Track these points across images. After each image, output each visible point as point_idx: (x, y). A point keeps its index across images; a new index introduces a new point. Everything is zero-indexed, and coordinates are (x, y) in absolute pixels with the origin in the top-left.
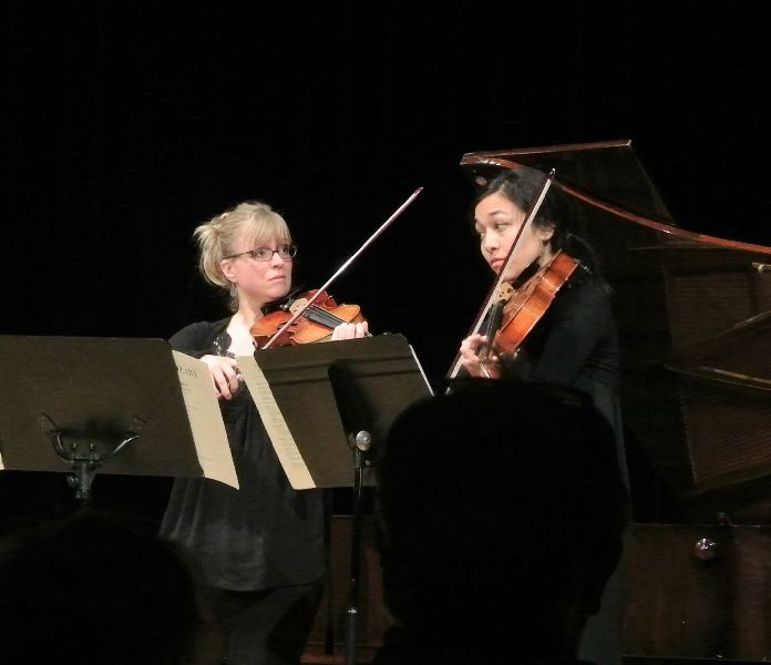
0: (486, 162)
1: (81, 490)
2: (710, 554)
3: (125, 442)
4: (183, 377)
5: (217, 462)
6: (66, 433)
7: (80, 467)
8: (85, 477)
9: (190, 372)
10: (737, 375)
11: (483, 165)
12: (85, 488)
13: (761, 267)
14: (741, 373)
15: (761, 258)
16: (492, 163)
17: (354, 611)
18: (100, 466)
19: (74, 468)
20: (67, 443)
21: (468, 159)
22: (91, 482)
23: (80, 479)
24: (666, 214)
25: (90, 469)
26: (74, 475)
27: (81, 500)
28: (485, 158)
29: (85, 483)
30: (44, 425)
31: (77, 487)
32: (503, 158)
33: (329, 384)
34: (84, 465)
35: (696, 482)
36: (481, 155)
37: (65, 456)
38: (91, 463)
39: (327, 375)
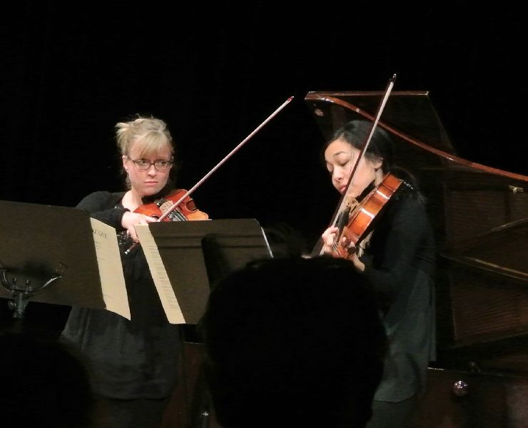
0: (323, 99)
1: (17, 312)
2: (464, 392)
3: (52, 280)
4: (96, 237)
5: (116, 299)
6: (9, 270)
7: (18, 295)
8: (21, 302)
9: (102, 235)
10: (491, 265)
11: (321, 101)
12: (20, 311)
13: (515, 189)
14: (494, 263)
15: (516, 182)
16: (327, 100)
17: (206, 414)
18: (33, 296)
19: (14, 296)
20: (10, 277)
21: (310, 96)
22: (25, 306)
23: (17, 303)
24: (450, 146)
25: (25, 298)
26: (13, 301)
27: (17, 319)
28: (323, 96)
29: (21, 307)
31: (15, 310)
32: (336, 97)
33: (200, 252)
35: (456, 339)
36: (320, 94)
37: (8, 286)
38: (26, 293)
39: (200, 244)
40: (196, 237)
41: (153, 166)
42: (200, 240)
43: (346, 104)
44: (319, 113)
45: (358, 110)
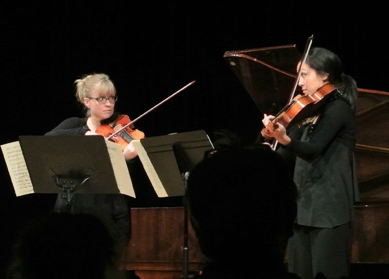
0: (234, 55)
3: (86, 180)
4: (110, 151)
5: (126, 187)
6: (60, 176)
7: (67, 191)
8: (69, 195)
9: (113, 149)
11: (233, 57)
16: (237, 55)
18: (76, 190)
19: (64, 191)
20: (60, 180)
21: (227, 54)
23: (67, 195)
25: (71, 192)
29: (69, 198)
30: (51, 173)
33: (172, 153)
34: (69, 190)
36: (232, 52)
37: (60, 186)
38: (72, 189)
39: (172, 149)
40: (169, 145)
41: (108, 100)
42: (172, 146)
43: (248, 57)
44: (233, 64)
45: (255, 60)
